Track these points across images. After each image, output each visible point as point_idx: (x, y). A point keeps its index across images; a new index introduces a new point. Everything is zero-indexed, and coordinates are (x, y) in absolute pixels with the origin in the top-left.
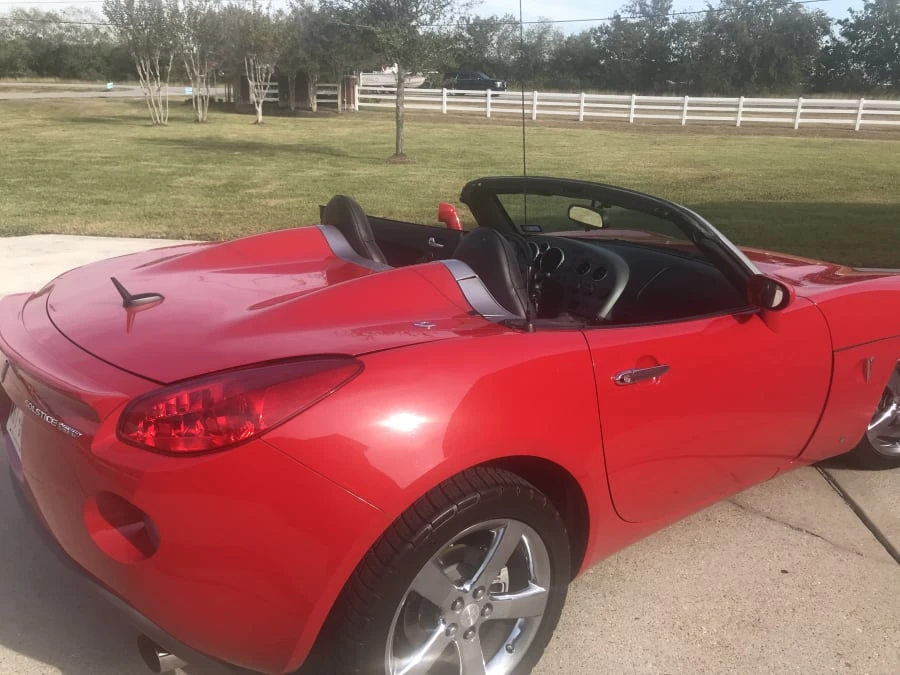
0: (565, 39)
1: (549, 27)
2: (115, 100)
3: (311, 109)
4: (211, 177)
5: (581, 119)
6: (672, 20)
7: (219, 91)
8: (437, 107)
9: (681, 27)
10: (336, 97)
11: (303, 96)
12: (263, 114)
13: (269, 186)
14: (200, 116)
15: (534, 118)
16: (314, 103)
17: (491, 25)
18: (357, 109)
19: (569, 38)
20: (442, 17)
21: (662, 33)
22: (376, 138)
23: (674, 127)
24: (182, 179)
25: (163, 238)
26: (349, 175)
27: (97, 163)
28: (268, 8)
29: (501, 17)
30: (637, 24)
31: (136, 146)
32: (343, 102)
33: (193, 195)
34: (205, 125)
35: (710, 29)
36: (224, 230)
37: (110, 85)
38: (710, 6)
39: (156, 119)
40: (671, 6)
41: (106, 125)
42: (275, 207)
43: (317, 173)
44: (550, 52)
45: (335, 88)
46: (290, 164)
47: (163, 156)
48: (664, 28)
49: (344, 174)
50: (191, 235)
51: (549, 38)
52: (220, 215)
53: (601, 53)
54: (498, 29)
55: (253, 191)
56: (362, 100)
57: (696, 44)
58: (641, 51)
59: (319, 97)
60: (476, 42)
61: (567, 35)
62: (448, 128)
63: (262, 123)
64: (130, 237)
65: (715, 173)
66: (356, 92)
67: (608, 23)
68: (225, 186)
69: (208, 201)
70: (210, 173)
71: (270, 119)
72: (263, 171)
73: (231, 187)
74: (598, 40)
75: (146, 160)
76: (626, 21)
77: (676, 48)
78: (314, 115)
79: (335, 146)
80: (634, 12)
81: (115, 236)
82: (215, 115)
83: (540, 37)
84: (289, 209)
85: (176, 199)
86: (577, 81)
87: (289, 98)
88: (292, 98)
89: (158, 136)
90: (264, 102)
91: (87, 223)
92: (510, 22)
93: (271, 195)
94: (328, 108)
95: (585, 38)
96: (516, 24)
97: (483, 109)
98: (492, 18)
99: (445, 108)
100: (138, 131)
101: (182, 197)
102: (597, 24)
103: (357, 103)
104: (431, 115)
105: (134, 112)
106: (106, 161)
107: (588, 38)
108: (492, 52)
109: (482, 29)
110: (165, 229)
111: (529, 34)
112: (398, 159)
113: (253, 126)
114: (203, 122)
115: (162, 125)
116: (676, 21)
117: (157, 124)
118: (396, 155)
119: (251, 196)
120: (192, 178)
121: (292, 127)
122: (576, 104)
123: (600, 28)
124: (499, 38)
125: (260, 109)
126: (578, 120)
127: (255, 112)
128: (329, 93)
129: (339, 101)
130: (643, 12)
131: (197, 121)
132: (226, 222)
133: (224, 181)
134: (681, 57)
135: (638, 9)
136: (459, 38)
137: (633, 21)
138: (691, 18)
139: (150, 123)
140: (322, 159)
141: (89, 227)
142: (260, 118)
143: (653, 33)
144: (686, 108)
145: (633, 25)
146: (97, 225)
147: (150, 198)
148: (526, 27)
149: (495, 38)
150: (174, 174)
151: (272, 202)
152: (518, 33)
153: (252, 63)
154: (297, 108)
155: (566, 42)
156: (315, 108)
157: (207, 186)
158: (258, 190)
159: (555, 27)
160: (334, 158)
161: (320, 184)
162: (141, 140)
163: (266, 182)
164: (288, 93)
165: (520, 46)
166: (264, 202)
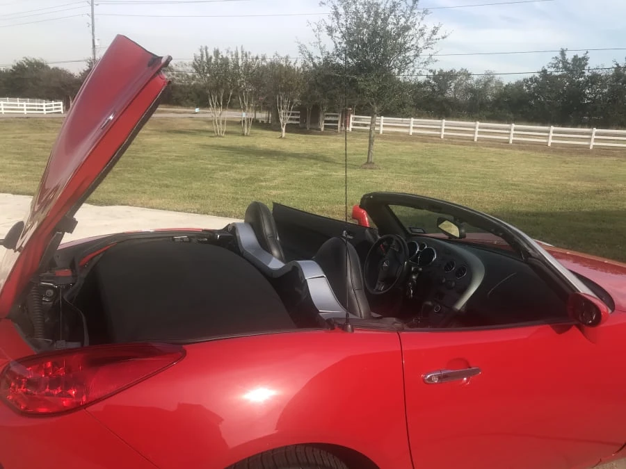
0: (504, 86)
1: (493, 77)
2: (198, 119)
3: (320, 130)
4: (239, 173)
5: (511, 142)
6: (587, 73)
7: (262, 116)
8: (406, 131)
9: (595, 79)
10: (337, 122)
11: (315, 121)
12: (286, 131)
13: (276, 181)
14: (246, 132)
15: (476, 140)
16: (322, 126)
17: (450, 75)
18: (350, 130)
19: (506, 86)
20: (406, 71)
21: (579, 82)
22: (357, 151)
23: (584, 151)
24: (221, 173)
25: (194, 213)
26: (331, 175)
27: (171, 160)
28: (295, 64)
29: (458, 70)
30: (560, 76)
31: (200, 150)
32: (342, 126)
33: (224, 184)
34: (249, 138)
35: (617, 80)
36: (235, 210)
37: (197, 110)
38: (617, 65)
39: (217, 132)
40: (586, 64)
41: (187, 136)
42: (275, 196)
43: (309, 173)
44: (493, 95)
45: (337, 116)
46: (294, 166)
47: (214, 157)
48: (580, 79)
49: (328, 175)
50: (213, 212)
51: (493, 85)
52: (237, 199)
53: (531, 96)
54: (456, 79)
55: (264, 184)
56: (354, 125)
57: (606, 90)
58: (562, 95)
59: (326, 122)
60: (439, 87)
61: (505, 83)
62: (410, 145)
63: (284, 138)
64: (174, 211)
65: (609, 187)
66: (351, 119)
67: (537, 75)
68: (247, 179)
69: (232, 189)
70: (241, 170)
71: (291, 135)
72: (275, 171)
73: (252, 180)
74: (529, 87)
75: (202, 159)
76: (551, 74)
77: (590, 93)
78: (322, 134)
79: (328, 155)
80: (558, 67)
81: (164, 209)
82: (256, 131)
83: (486, 84)
84: (283, 198)
85: (213, 187)
86: (511, 116)
87: (306, 121)
88: (308, 121)
89: (215, 144)
90: (287, 124)
91: (151, 199)
92: (464, 74)
93: (275, 188)
94: (331, 129)
95: (519, 85)
96: (468, 75)
97: (438, 133)
98: (452, 71)
99: (412, 131)
100: (205, 140)
101: (217, 185)
102: (529, 76)
103: (351, 127)
104: (401, 135)
105: (208, 127)
106: (178, 159)
107: (522, 86)
108: (450, 94)
109: (443, 78)
110: (198, 206)
111: (478, 82)
112: (369, 166)
113: (279, 140)
114: (247, 135)
115: (220, 136)
116: (590, 74)
117: (218, 136)
118: (367, 163)
119: (261, 187)
120: (227, 173)
121: (304, 141)
122: (507, 132)
123: (531, 79)
124: (456, 84)
125: (284, 129)
126: (508, 143)
127: (280, 130)
128: (333, 119)
129: (339, 125)
130: (565, 67)
131: (243, 135)
132: (239, 204)
133: (247, 176)
134: (594, 100)
135: (561, 65)
136: (427, 83)
137: (556, 74)
138: (603, 73)
139: (213, 135)
140: (317, 164)
141: (151, 202)
142: (284, 134)
143: (572, 82)
144: (593, 137)
145: (557, 77)
146: (157, 201)
147: (195, 185)
148: (476, 78)
149: (453, 85)
150: (217, 169)
151: (274, 192)
152: (469, 82)
153: (281, 98)
154: (310, 129)
155: (505, 88)
156: (322, 129)
157: (235, 179)
158: (267, 183)
159: (497, 77)
160: (325, 163)
161: (310, 181)
162: (204, 146)
163: (274, 178)
164: (306, 118)
165: (470, 90)
166: (268, 192)
